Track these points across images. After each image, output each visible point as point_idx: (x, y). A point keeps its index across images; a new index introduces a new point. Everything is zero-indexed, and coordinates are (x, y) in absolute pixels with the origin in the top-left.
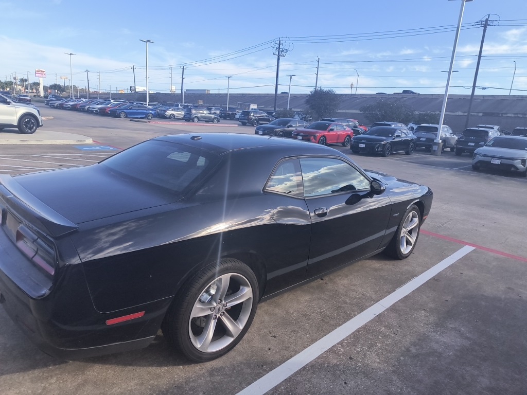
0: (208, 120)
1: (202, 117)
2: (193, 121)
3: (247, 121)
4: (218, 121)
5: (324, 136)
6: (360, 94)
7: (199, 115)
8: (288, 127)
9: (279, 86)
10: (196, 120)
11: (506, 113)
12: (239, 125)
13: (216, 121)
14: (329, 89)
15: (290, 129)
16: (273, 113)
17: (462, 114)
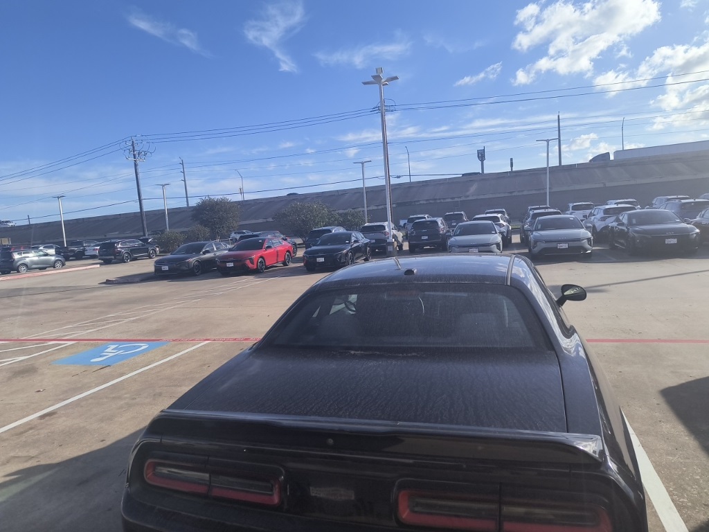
0: (43, 267)
1: (34, 263)
2: (18, 272)
3: (113, 257)
4: (63, 265)
5: (261, 257)
6: (254, 200)
7: (27, 260)
8: (204, 253)
9: (143, 202)
10: (23, 269)
11: (419, 201)
12: (101, 264)
13: (58, 265)
14: (221, 197)
15: (208, 255)
16: (148, 239)
17: (375, 208)
